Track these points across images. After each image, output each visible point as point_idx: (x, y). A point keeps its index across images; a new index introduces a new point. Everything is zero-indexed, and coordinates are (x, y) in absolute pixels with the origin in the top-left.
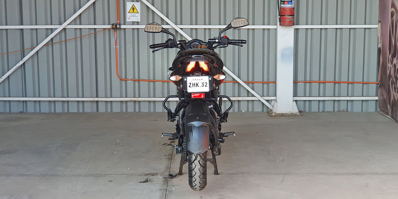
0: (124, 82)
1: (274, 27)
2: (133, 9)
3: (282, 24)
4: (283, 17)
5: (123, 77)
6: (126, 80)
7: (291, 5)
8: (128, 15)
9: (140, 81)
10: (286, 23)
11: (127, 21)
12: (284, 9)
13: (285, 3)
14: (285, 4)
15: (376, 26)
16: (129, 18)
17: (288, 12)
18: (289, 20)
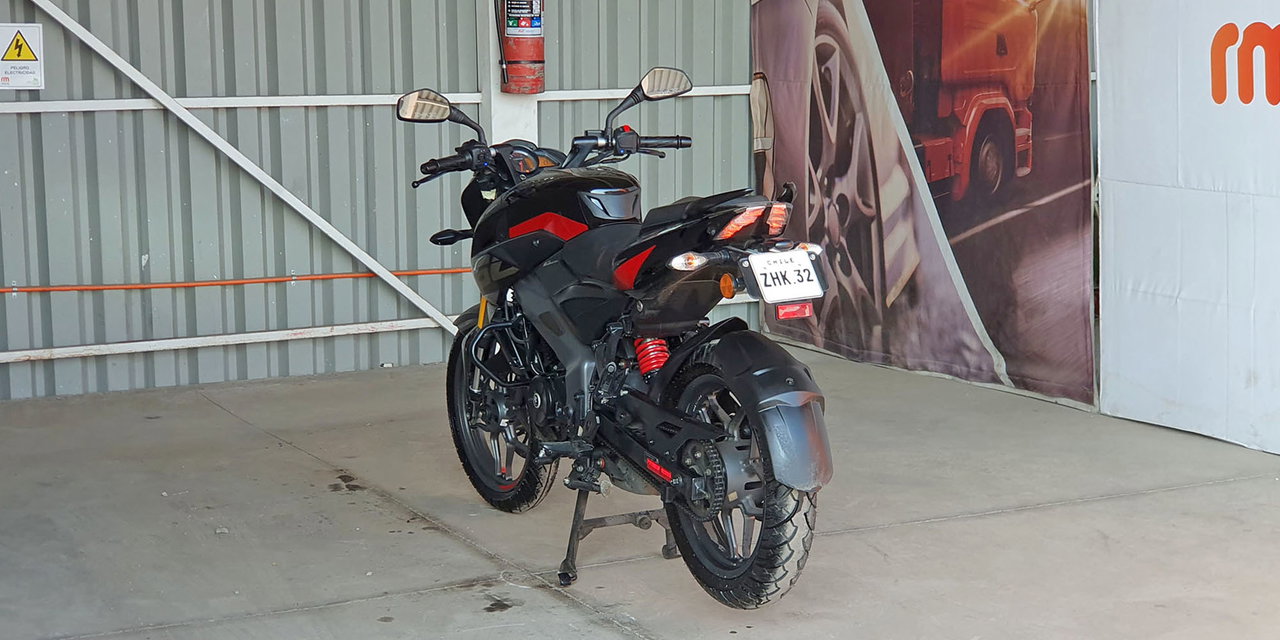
2: (19, 47)
3: (513, 87)
4: (514, 66)
6: (3, 292)
7: (537, 31)
9: (52, 293)
10: (526, 84)
12: (517, 41)
13: (523, 23)
14: (522, 27)
15: (746, 89)
16: (7, 79)
17: (531, 53)
18: (534, 74)
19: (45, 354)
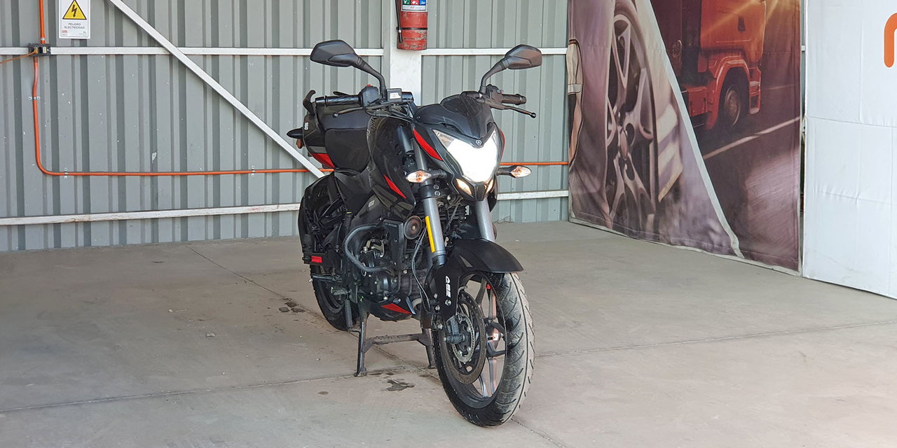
0: (50, 180)
1: (379, 52)
2: (74, 10)
3: (406, 45)
4: (407, 31)
5: (49, 168)
6: (56, 175)
7: (423, 8)
8: (62, 24)
9: (91, 177)
10: (414, 44)
11: (60, 37)
12: (410, 14)
13: (414, 3)
14: (413, 5)
15: (563, 51)
16: (66, 31)
17: (417, 22)
18: (420, 37)
19: (86, 218)
